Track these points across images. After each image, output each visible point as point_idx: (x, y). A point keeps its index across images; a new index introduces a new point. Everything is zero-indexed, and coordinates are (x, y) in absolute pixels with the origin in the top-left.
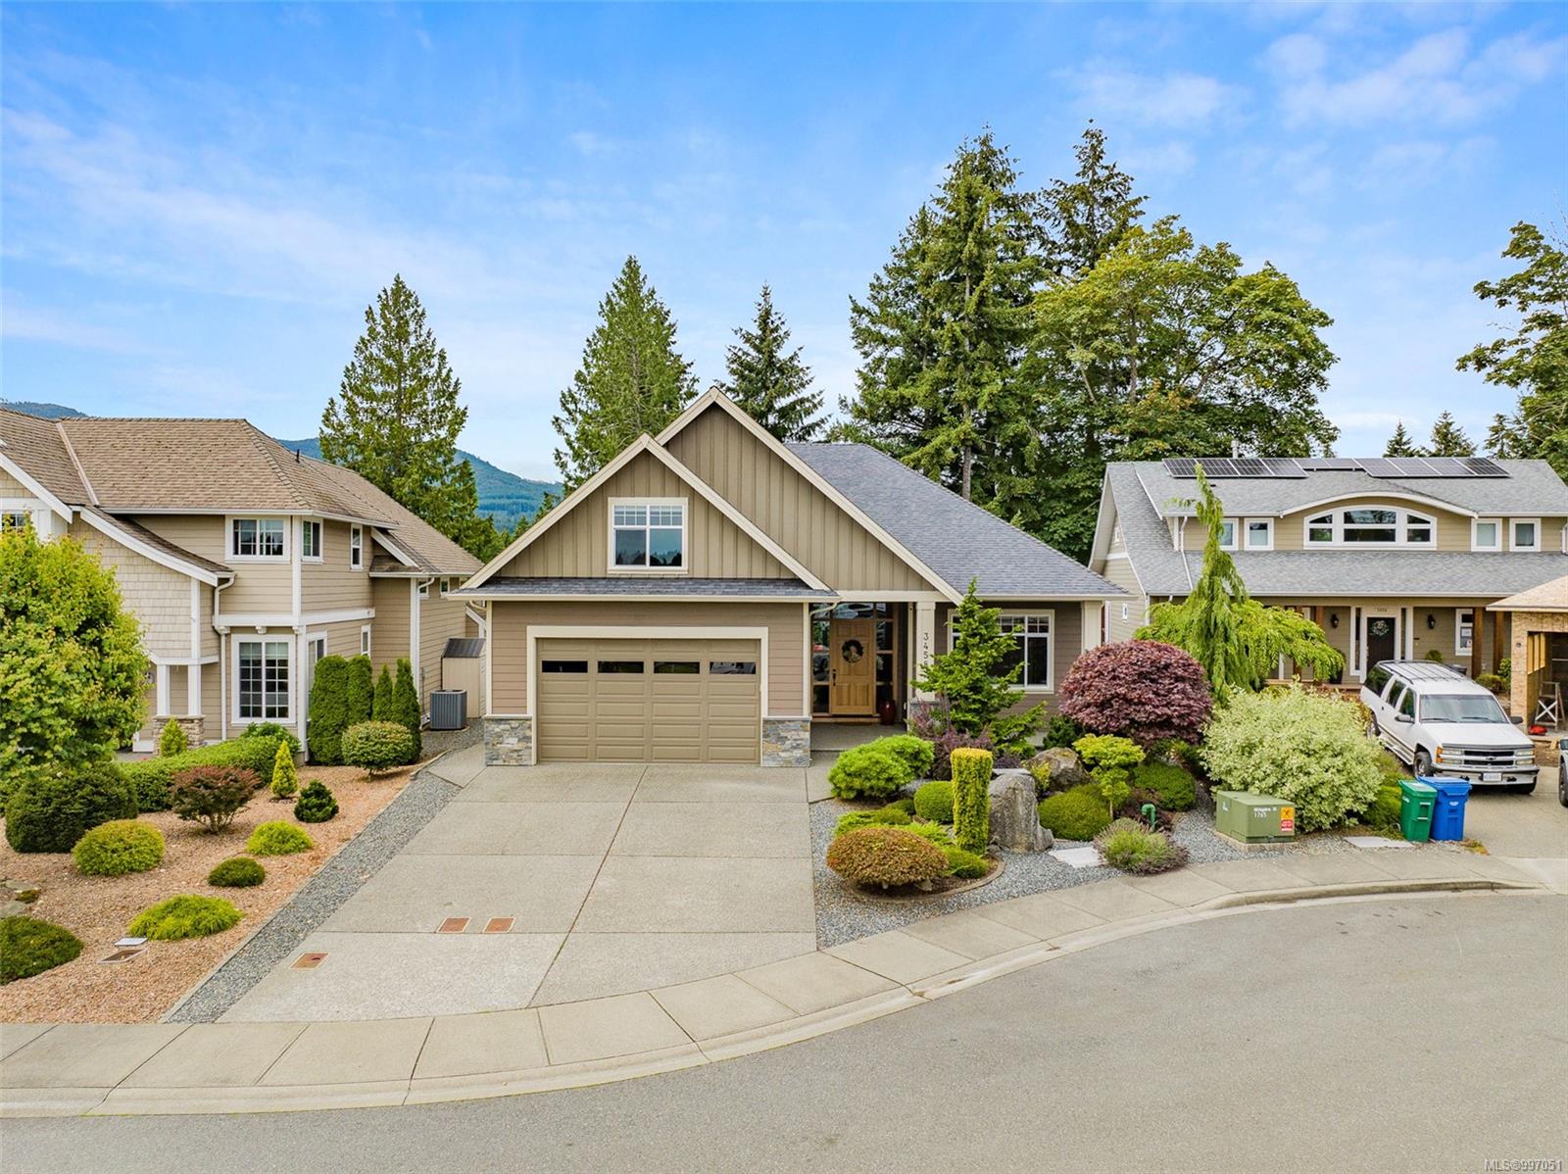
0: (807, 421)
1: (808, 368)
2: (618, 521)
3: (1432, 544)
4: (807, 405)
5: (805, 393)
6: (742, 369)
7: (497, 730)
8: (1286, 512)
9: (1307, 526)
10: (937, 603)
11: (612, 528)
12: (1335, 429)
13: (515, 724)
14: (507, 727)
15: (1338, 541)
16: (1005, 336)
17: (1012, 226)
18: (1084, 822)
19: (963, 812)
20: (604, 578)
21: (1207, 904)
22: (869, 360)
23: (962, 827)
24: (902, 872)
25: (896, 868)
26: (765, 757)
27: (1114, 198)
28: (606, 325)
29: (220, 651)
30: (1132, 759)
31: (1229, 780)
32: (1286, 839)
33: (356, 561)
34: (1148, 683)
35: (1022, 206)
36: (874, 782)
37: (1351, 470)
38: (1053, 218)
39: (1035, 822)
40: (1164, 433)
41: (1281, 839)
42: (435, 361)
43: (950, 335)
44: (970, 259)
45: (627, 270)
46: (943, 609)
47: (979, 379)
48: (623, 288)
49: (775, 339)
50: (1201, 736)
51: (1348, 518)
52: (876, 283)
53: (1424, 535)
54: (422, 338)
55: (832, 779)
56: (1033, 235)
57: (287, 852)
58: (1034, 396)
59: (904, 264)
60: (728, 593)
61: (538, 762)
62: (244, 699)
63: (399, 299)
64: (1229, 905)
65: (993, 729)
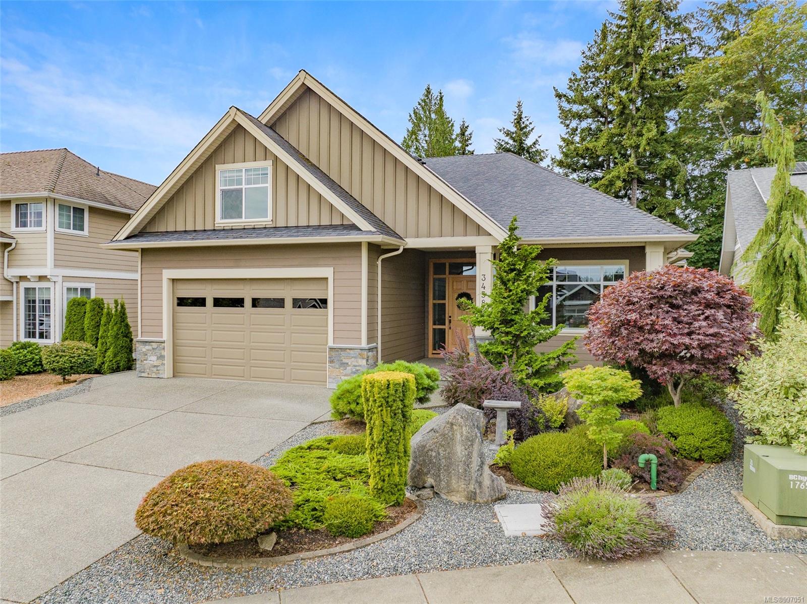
2: (224, 183)
7: (144, 350)
10: (493, 247)
13: (155, 345)
14: (150, 347)
20: (214, 230)
26: (331, 380)
29: (12, 293)
39: (481, 466)
45: (425, 94)
49: (525, 133)
50: (734, 373)
52: (573, 78)
59: (591, 63)
61: (174, 376)
62: (27, 326)
65: (527, 362)
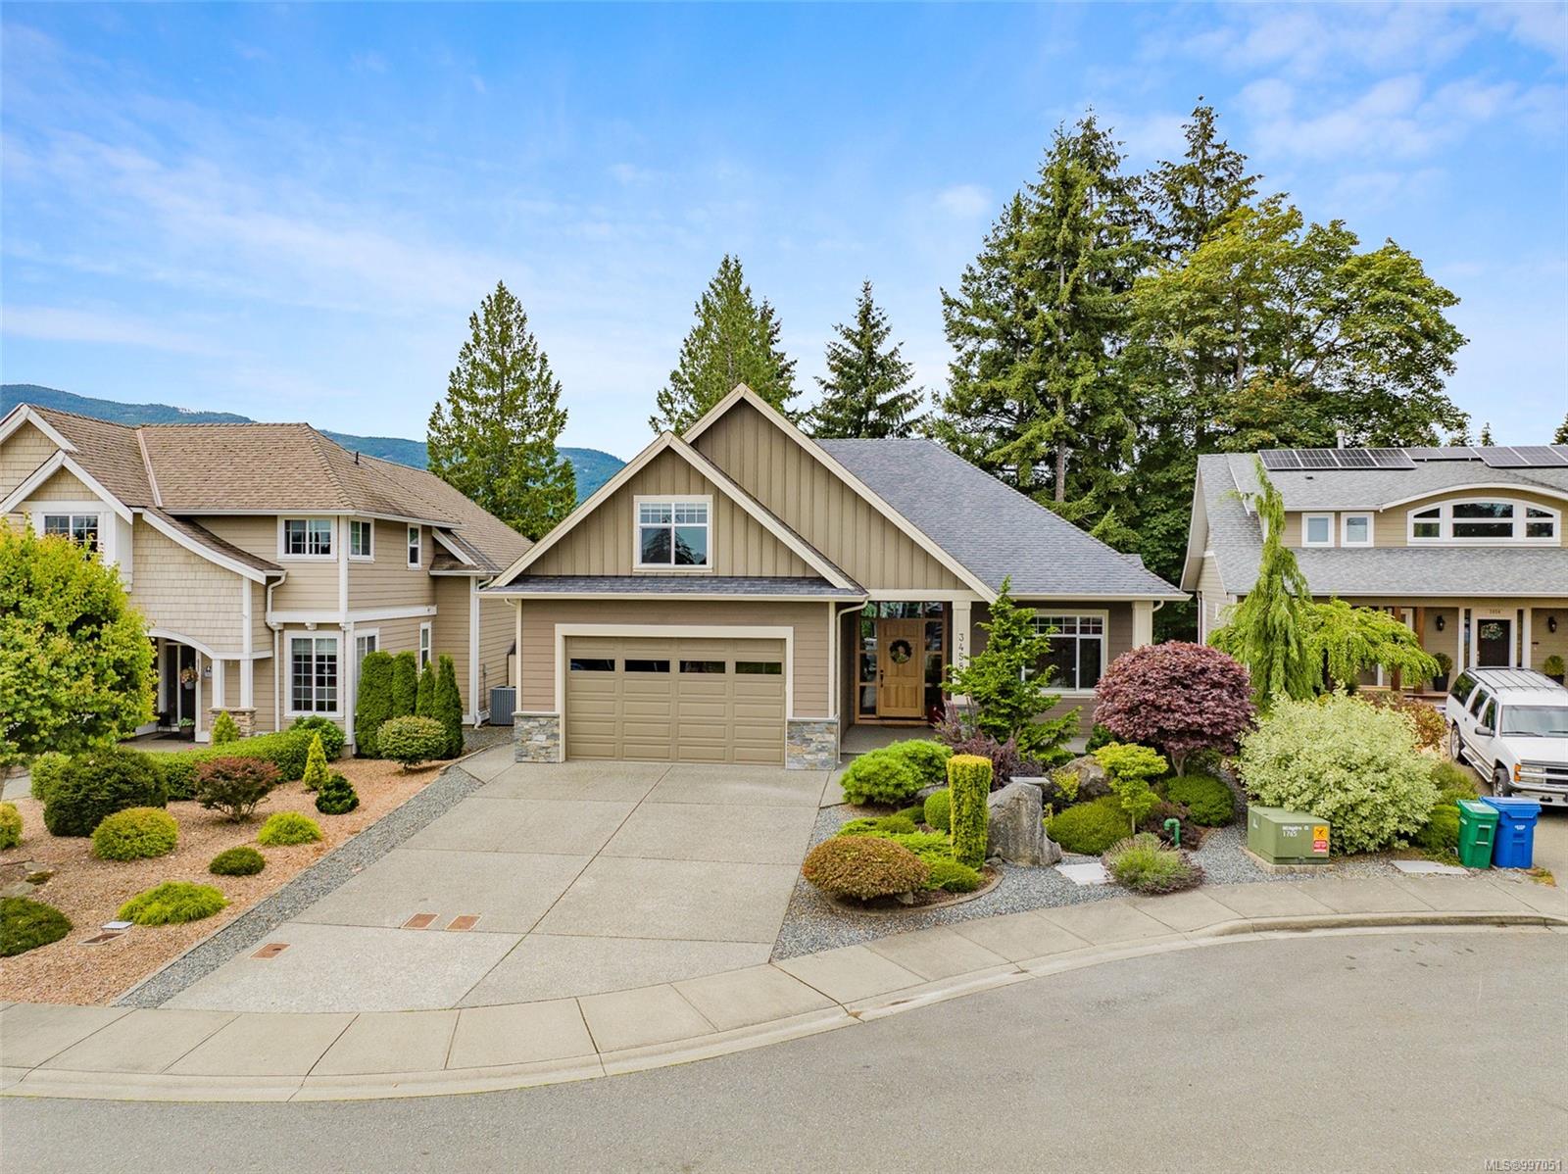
0: (908, 417)
1: (910, 364)
2: (644, 519)
3: (1556, 539)
4: (908, 400)
5: (905, 389)
6: (841, 364)
7: (527, 727)
8: (1386, 506)
9: (1411, 520)
10: (973, 603)
11: (638, 525)
12: (1464, 415)
13: (543, 721)
14: (536, 724)
15: (1446, 536)
16: (1102, 325)
17: (1118, 212)
18: (1099, 836)
19: (959, 822)
20: (631, 577)
21: (1208, 930)
22: (961, 354)
23: (958, 838)
24: (873, 884)
25: (867, 879)
26: (790, 759)
27: (1226, 178)
28: (702, 324)
29: (274, 646)
30: (1152, 770)
31: (1263, 794)
32: (1319, 861)
33: (414, 559)
34: (1180, 688)
35: (1126, 190)
36: (882, 788)
37: (1467, 460)
38: (1160, 201)
39: (1042, 835)
40: (1269, 423)
41: (1314, 861)
42: (537, 364)
43: (1042, 325)
44: (1064, 246)
45: (723, 269)
46: (980, 610)
47: (1072, 370)
48: (719, 288)
49: (876, 335)
50: (1238, 747)
51: (1459, 511)
52: (969, 274)
53: (1546, 530)
54: (525, 342)
55: (843, 783)
56: (1140, 220)
57: (294, 843)
58: (1131, 386)
59: (996, 254)
60: (749, 592)
61: (567, 759)
62: (296, 693)
63: (502, 303)
64: (1233, 932)
65: (1025, 735)
